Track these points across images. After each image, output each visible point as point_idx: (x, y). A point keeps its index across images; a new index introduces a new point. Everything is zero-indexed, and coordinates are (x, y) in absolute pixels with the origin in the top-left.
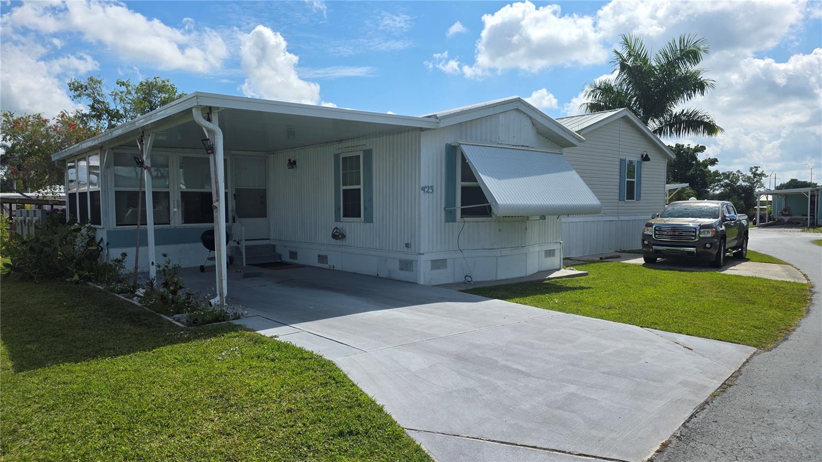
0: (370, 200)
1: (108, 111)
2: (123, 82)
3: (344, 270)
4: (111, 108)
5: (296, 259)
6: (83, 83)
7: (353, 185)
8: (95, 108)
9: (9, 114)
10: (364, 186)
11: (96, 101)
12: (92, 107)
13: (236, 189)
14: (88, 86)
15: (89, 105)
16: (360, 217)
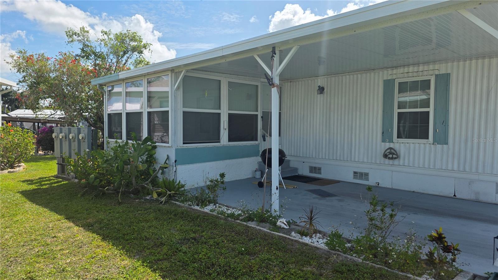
0: (445, 123)
1: (94, 53)
2: (106, 32)
3: (393, 187)
4: (97, 51)
5: (320, 173)
6: (76, 31)
7: (417, 108)
8: (84, 51)
9: (23, 51)
10: (435, 109)
11: (85, 45)
12: (83, 50)
13: (263, 111)
14: (80, 34)
15: (80, 49)
16: (428, 138)
